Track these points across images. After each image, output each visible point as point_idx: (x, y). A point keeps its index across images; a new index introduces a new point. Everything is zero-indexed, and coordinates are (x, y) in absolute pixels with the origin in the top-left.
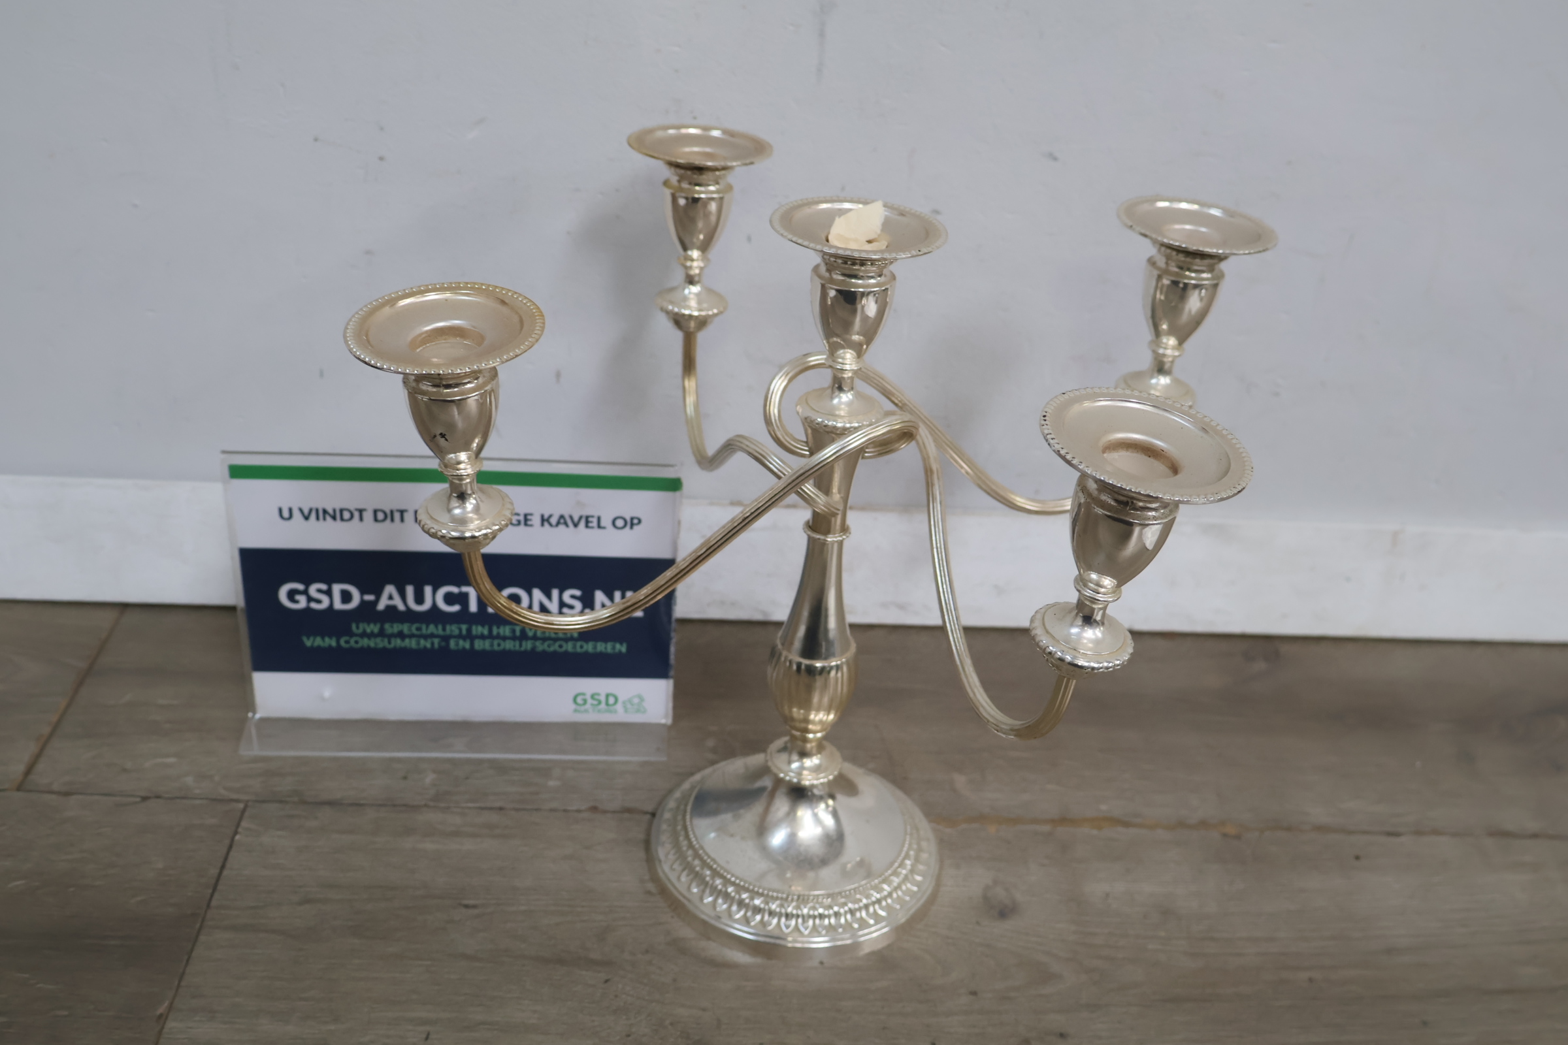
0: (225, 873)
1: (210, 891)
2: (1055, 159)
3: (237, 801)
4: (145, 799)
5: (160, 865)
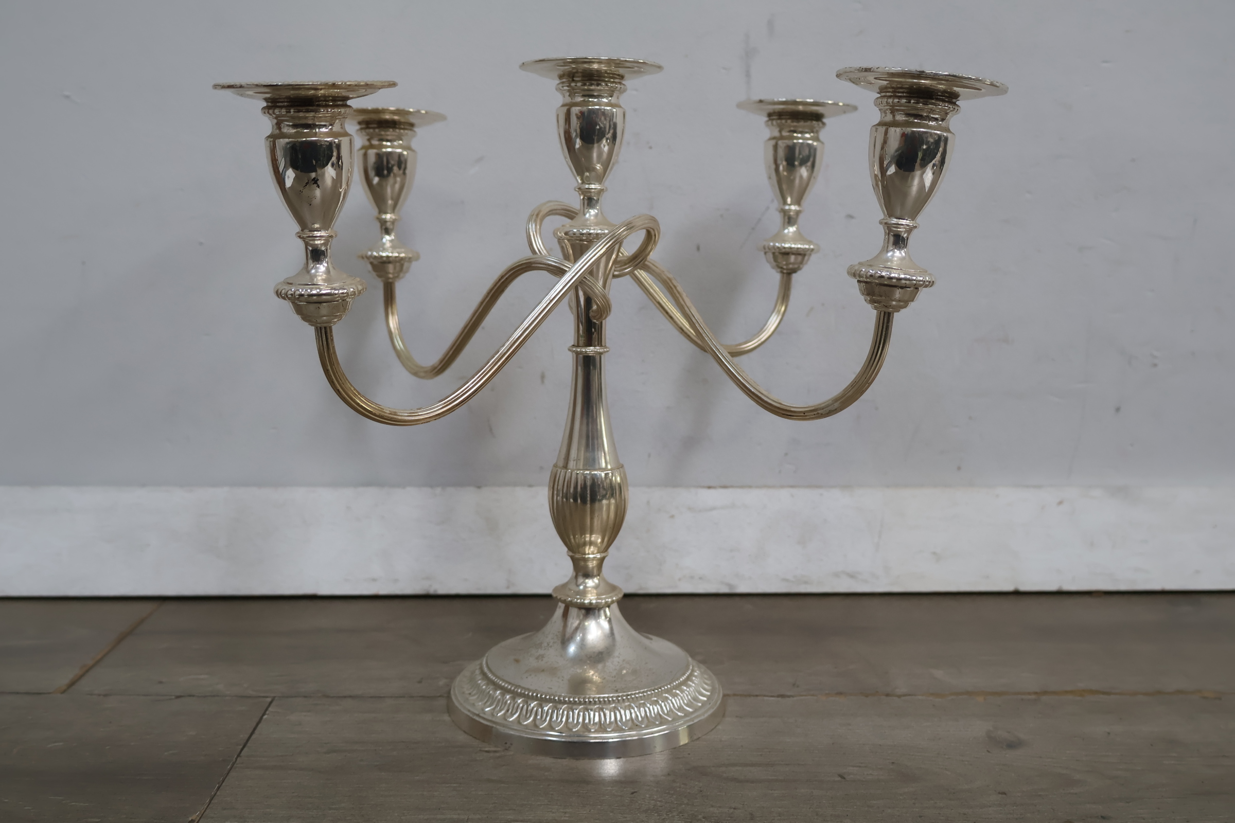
0: (254, 737)
1: (241, 747)
3: (267, 697)
4: (178, 697)
5: (193, 733)
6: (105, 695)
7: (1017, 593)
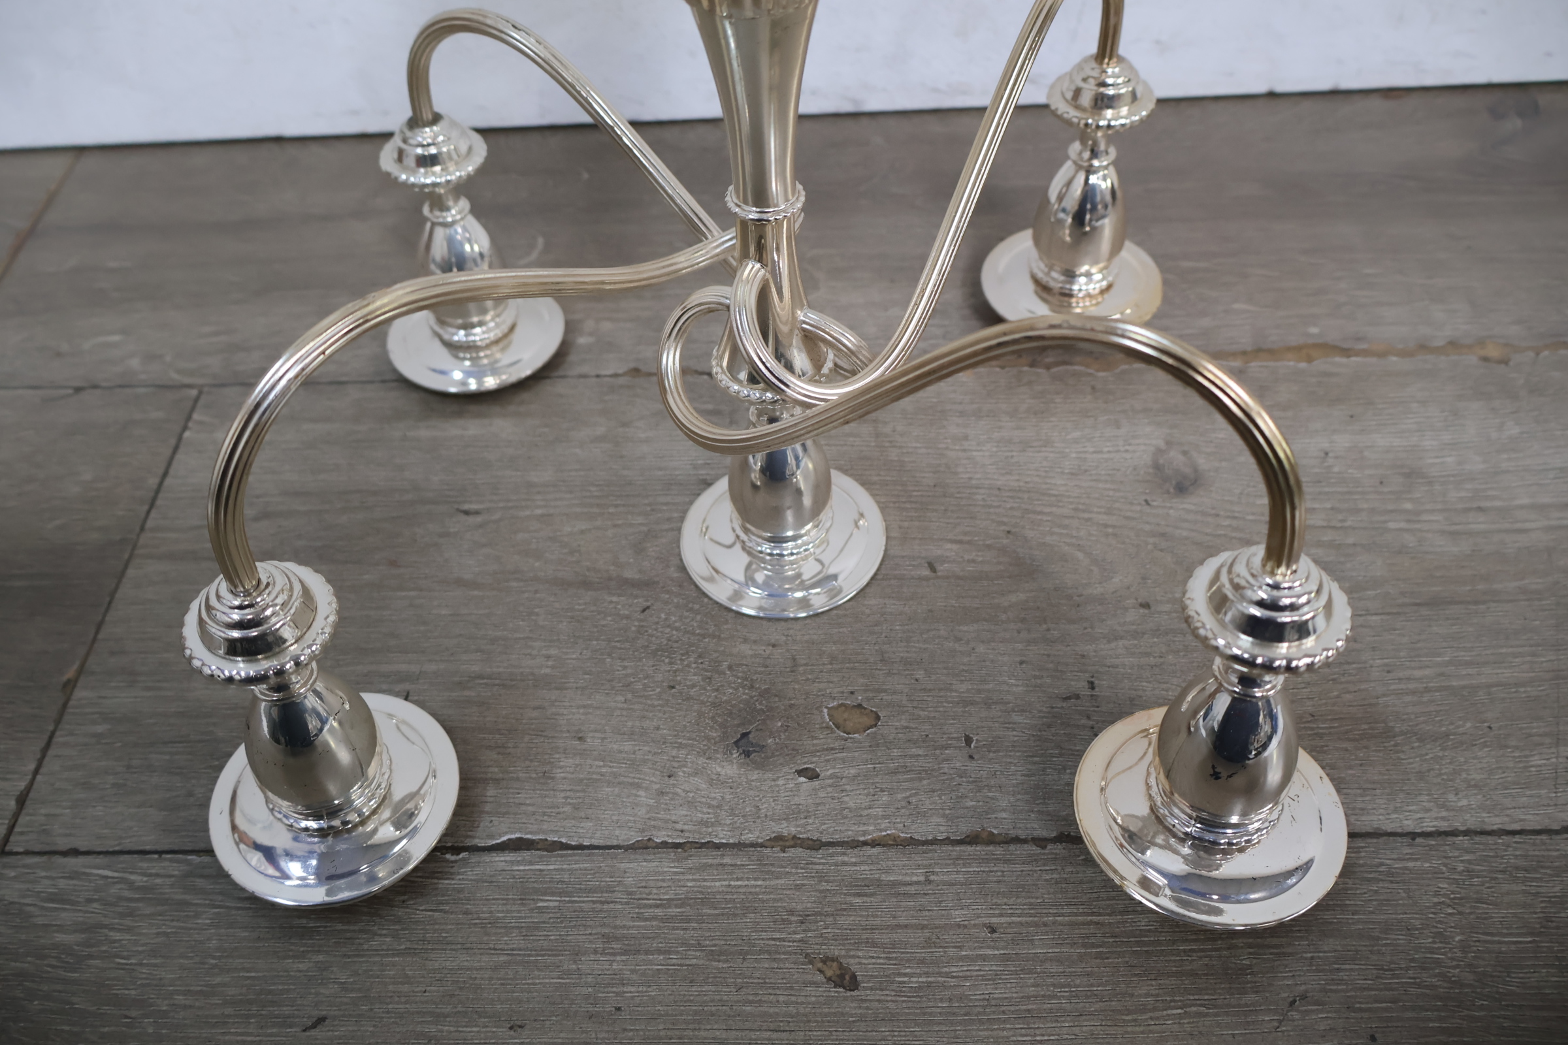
0: (168, 481)
1: (146, 507)
3: (191, 386)
4: (78, 390)
5: (87, 477)
7: (1272, 95)
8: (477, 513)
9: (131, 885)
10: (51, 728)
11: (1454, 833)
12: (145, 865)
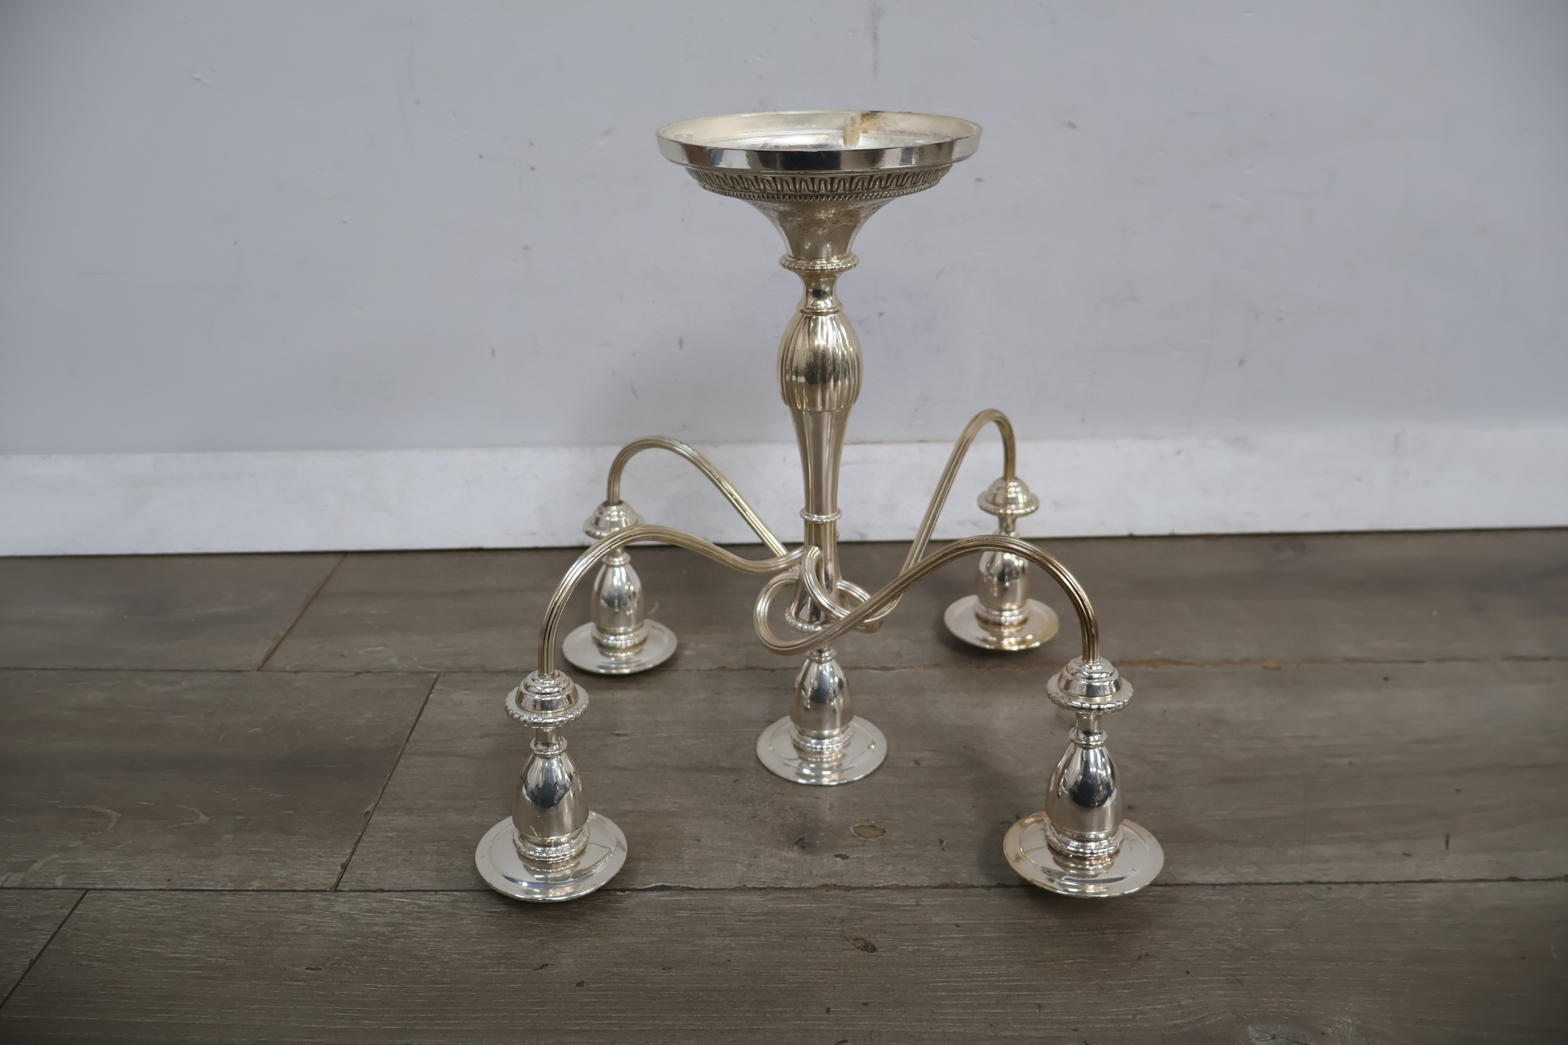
0: (421, 719)
1: (409, 731)
2: (1074, 127)
3: (433, 673)
4: (357, 673)
5: (369, 716)
6: (296, 672)
7: (1132, 537)
8: (624, 735)
9: (419, 906)
10: (360, 834)
11: (1240, 884)
12: (427, 897)
